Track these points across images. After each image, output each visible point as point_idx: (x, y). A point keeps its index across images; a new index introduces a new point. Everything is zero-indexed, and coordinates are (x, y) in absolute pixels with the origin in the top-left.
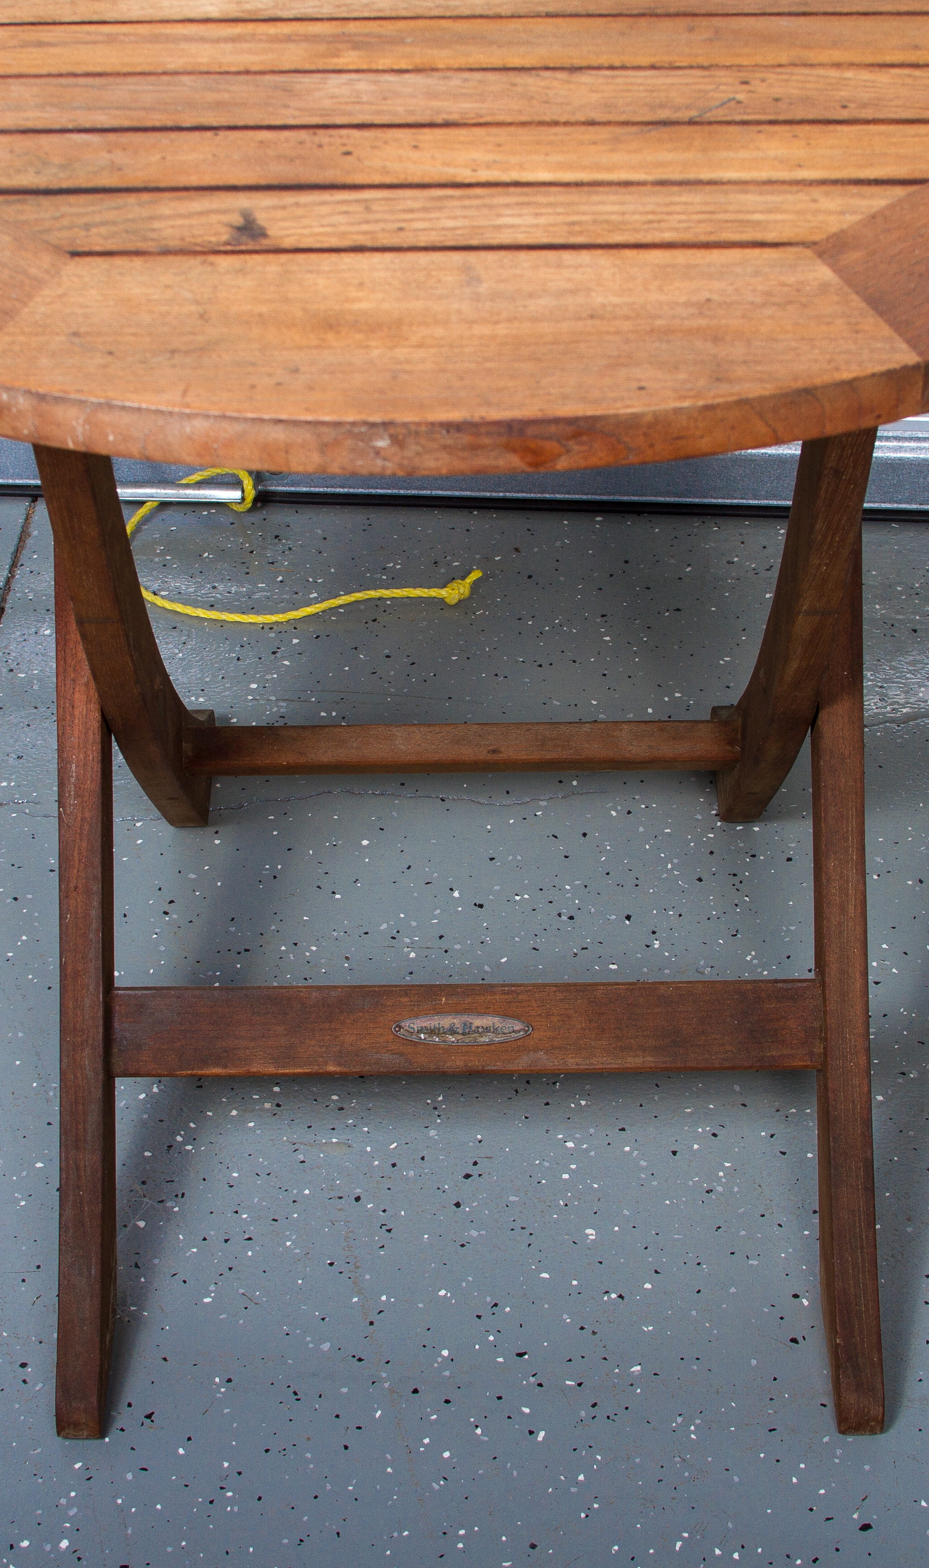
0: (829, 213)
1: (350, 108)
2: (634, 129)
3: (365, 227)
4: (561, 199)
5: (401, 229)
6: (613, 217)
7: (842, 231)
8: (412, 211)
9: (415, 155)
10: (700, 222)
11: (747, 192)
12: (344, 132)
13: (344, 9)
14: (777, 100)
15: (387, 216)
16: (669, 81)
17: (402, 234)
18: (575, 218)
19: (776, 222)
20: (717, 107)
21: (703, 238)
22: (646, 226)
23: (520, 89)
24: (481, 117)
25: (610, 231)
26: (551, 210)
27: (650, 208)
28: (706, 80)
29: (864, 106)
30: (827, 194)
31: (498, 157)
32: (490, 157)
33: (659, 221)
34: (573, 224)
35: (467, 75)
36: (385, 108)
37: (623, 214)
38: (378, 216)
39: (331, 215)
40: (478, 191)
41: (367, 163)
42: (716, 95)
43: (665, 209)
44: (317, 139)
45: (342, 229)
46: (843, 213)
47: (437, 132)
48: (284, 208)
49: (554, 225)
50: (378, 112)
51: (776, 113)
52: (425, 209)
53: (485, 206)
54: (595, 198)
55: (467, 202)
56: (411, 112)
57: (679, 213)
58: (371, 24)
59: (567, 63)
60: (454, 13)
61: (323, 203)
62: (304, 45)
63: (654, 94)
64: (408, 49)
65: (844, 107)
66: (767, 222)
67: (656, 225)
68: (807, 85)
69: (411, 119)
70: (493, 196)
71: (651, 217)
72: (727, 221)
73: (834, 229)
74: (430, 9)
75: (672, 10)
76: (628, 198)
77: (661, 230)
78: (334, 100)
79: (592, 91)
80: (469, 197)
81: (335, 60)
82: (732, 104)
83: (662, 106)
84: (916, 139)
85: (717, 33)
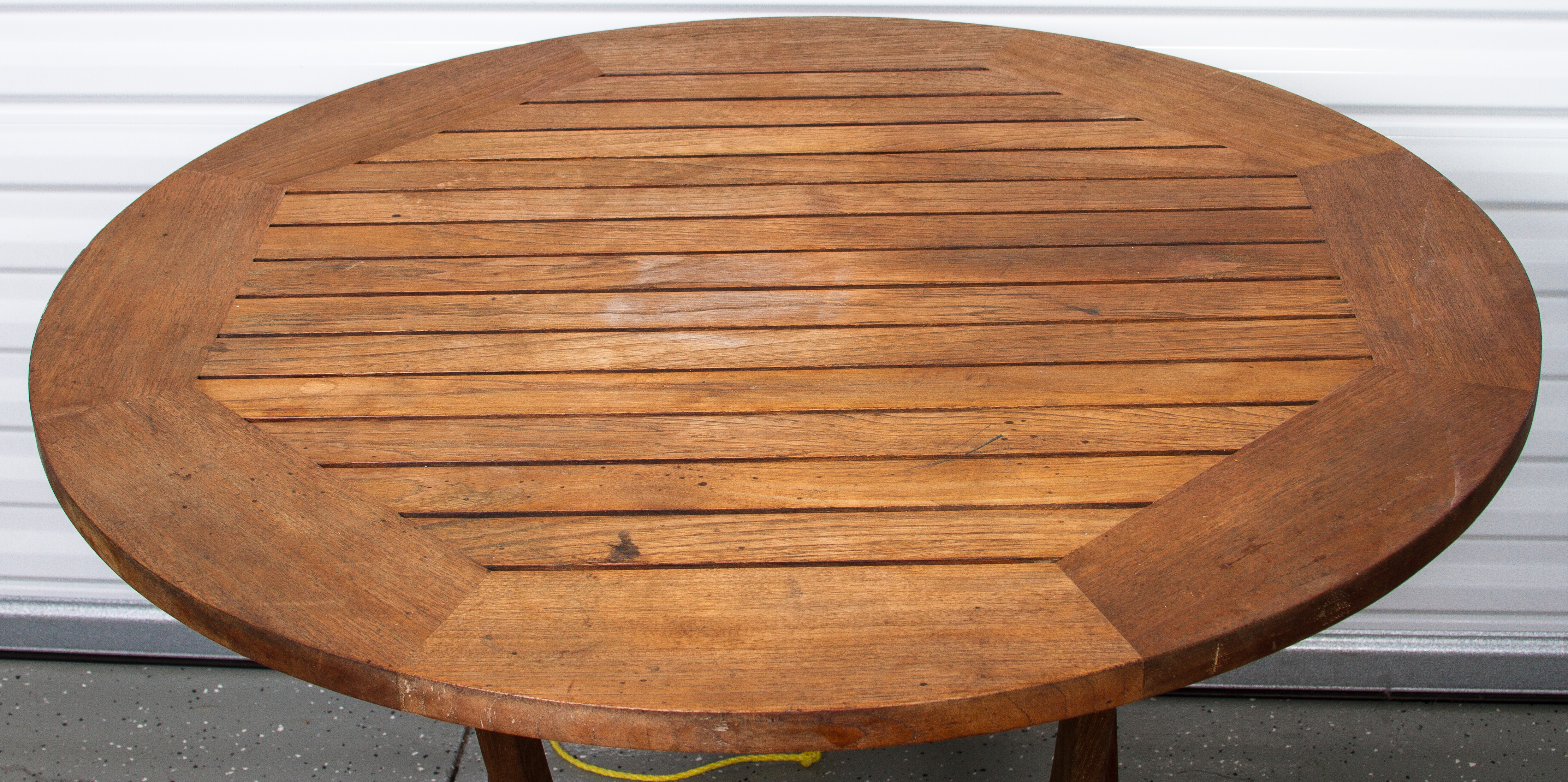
0: (1073, 532)
1: (705, 445)
2: (923, 463)
3: (714, 547)
4: (865, 522)
5: (741, 548)
6: (905, 538)
7: (1082, 548)
8: (750, 533)
9: (754, 485)
10: (973, 541)
11: (1008, 515)
12: (701, 466)
13: (704, 362)
14: (1034, 437)
15: (731, 538)
16: (951, 421)
17: (742, 552)
18: (877, 539)
19: (1031, 540)
20: (987, 443)
21: (974, 555)
22: (930, 545)
23: (836, 429)
24: (807, 453)
25: (902, 549)
26: (857, 532)
27: (933, 530)
28: (979, 421)
29: (1101, 441)
30: (1070, 516)
31: (818, 487)
32: (812, 487)
33: (941, 541)
34: (874, 543)
35: (796, 417)
36: (733, 445)
37: (913, 534)
38: (724, 537)
39: (687, 536)
40: (802, 516)
41: (718, 492)
42: (989, 433)
43: (945, 531)
44: (680, 472)
45: (697, 548)
46: (1083, 532)
47: (772, 465)
48: (652, 530)
49: (859, 544)
50: (728, 449)
51: (1034, 448)
52: (760, 531)
53: (807, 528)
54: (892, 522)
55: (793, 526)
56: (753, 449)
57: (956, 534)
58: (726, 374)
59: (874, 406)
60: (788, 365)
61: (683, 526)
62: (673, 392)
63: (940, 433)
64: (753, 396)
65: (1086, 442)
66: (1024, 540)
67: (937, 544)
68: (1058, 424)
69: (753, 455)
70: (813, 520)
71: (934, 537)
72: (993, 540)
73: (1076, 547)
74: (771, 362)
75: (955, 362)
76: (917, 521)
77: (942, 548)
78: (694, 439)
79: (892, 431)
80: (794, 521)
81: (697, 405)
82: (999, 440)
83: (945, 443)
84: (1140, 469)
85: (988, 380)
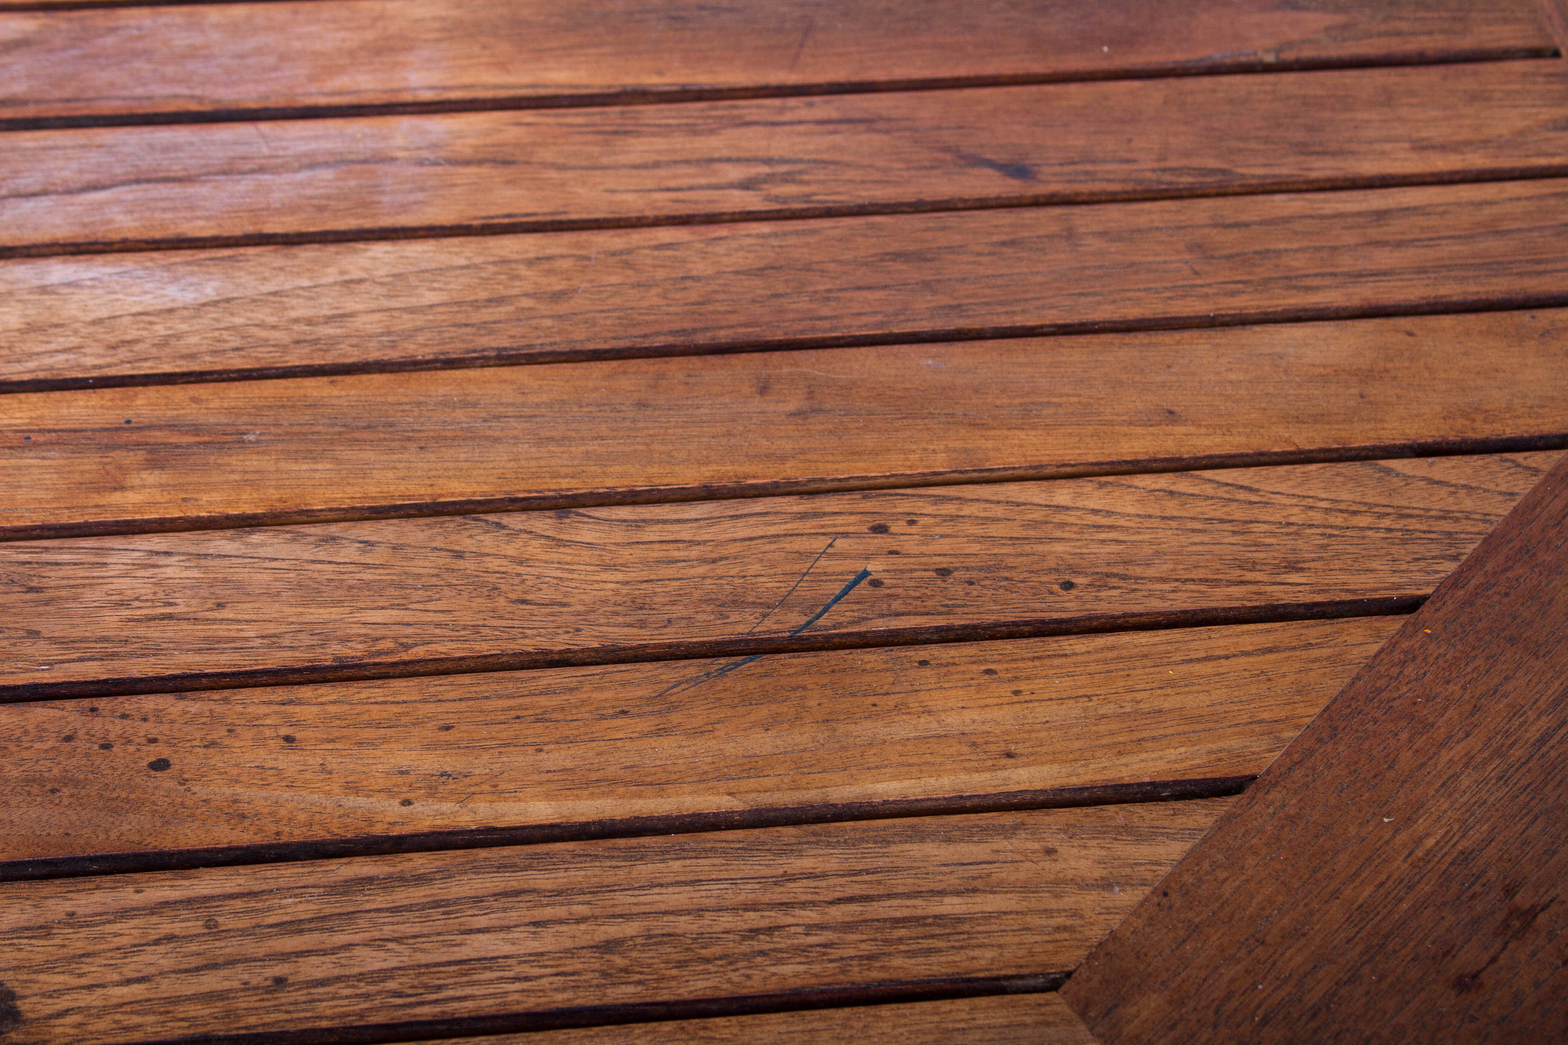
0: (1083, 885)
1: (153, 632)
2: (691, 669)
3: (211, 981)
4: (576, 876)
5: (280, 982)
6: (683, 924)
7: (1113, 936)
8: (294, 927)
9: (289, 762)
10: (848, 927)
11: (921, 837)
12: (150, 703)
13: (123, 353)
14: (944, 573)
15: (251, 947)
16: (742, 530)
17: (284, 997)
18: (612, 931)
19: (988, 917)
20: (837, 599)
21: (859, 975)
22: (745, 947)
23: (468, 565)
24: (406, 647)
25: (681, 964)
26: (561, 912)
27: (748, 892)
28: (808, 526)
29: (1102, 581)
30: (1069, 831)
31: (451, 762)
32: (431, 762)
33: (770, 930)
34: (608, 946)
35: (366, 530)
36: (221, 630)
37: (699, 912)
38: (230, 947)
39: (137, 948)
40: (420, 862)
41: (200, 791)
42: (836, 566)
43: (777, 895)
44: (97, 725)
45: (167, 987)
46: (1106, 884)
47: (328, 693)
48: (45, 930)
49: (570, 953)
50: (211, 644)
51: (949, 610)
52: (321, 922)
53: (437, 904)
54: (644, 870)
55: (402, 896)
56: (272, 641)
57: (803, 905)
58: (179, 394)
59: (551, 486)
60: (329, 359)
61: (124, 914)
62: (56, 458)
63: (720, 569)
64: (253, 462)
65: (1068, 586)
66: (970, 918)
67: (763, 943)
68: (995, 530)
69: (275, 659)
70: (446, 874)
71: (753, 919)
72: (897, 922)
73: (1097, 933)
74: (283, 348)
75: (724, 336)
76: (705, 866)
77: (776, 956)
78: (125, 613)
79: (607, 568)
80: (403, 880)
81: (116, 498)
82: (863, 589)
83: (737, 602)
84: (1207, 668)
85: (811, 395)
